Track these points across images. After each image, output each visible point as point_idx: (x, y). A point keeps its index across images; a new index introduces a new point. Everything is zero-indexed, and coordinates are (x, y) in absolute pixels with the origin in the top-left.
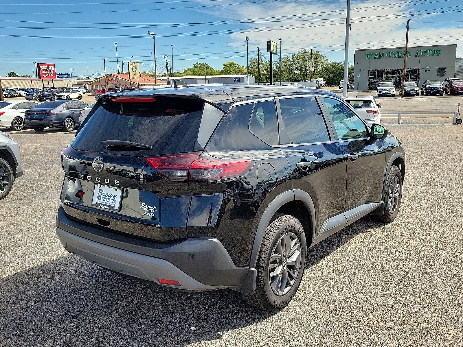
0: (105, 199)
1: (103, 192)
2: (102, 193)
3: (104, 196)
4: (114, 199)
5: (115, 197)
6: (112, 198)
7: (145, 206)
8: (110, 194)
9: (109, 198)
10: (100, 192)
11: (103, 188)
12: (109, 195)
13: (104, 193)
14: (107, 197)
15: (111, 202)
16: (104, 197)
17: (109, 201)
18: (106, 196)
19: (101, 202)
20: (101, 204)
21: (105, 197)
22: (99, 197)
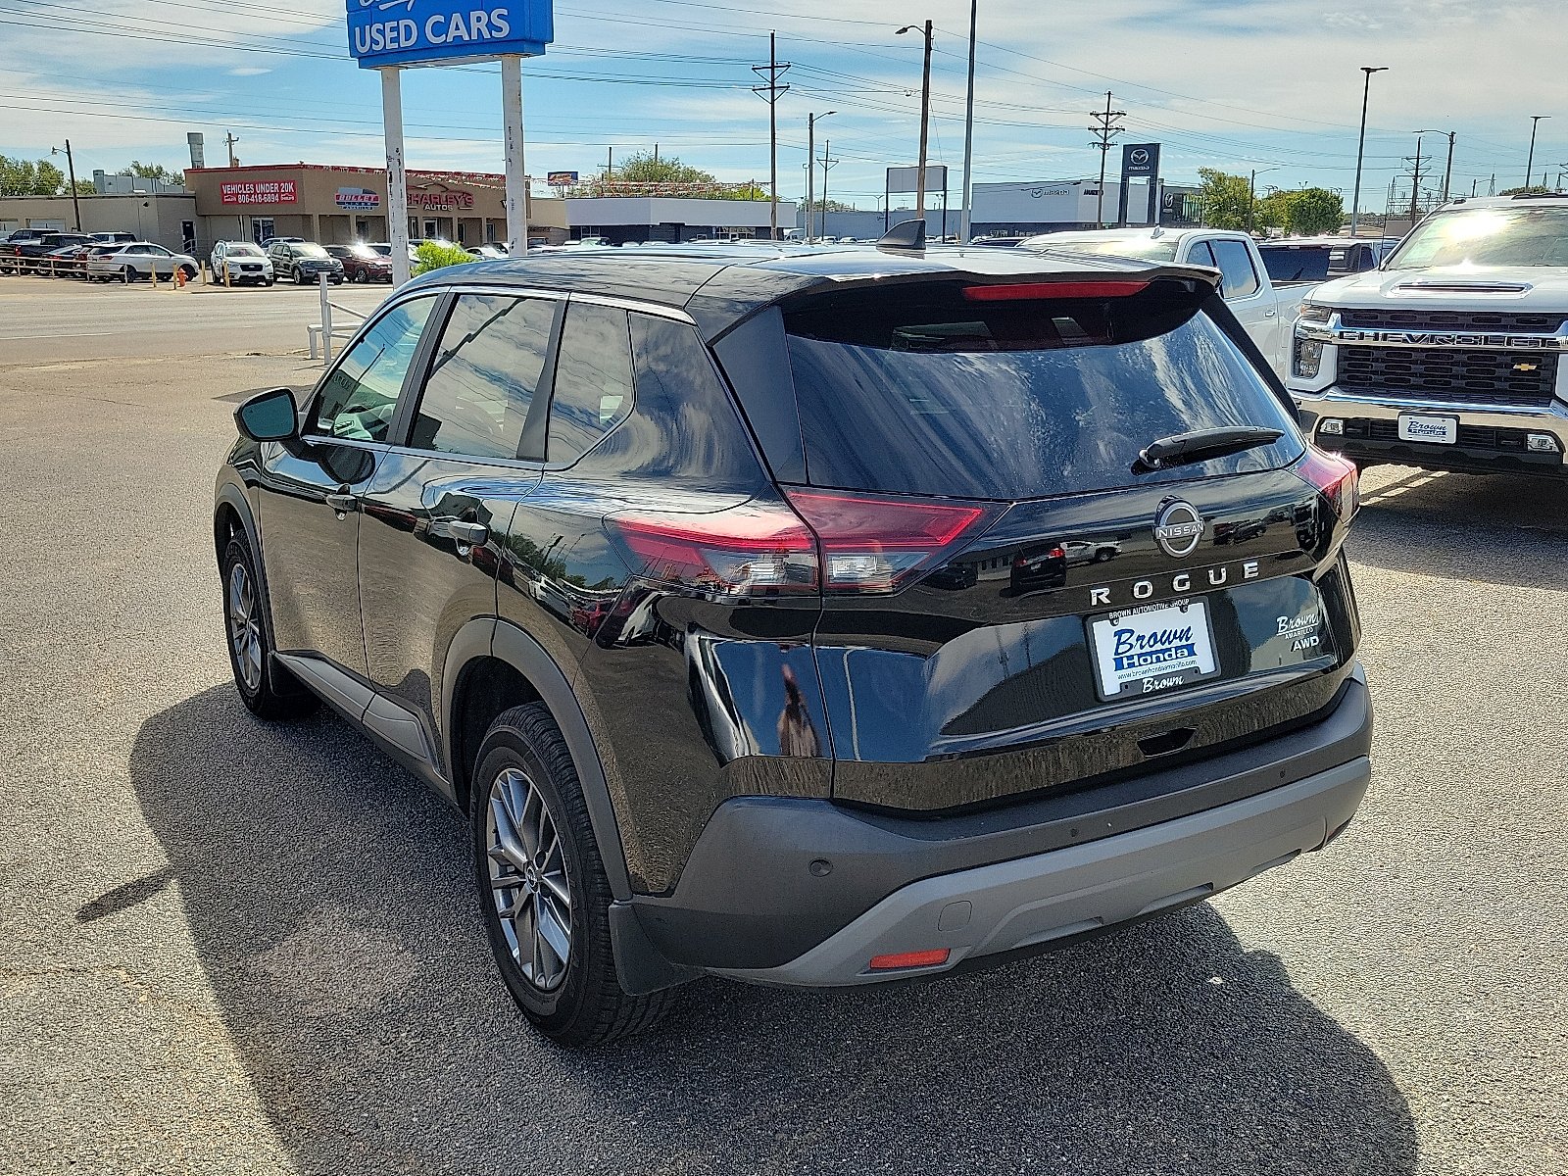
0: (1149, 658)
1: (1135, 636)
2: (1133, 640)
3: (1142, 647)
4: (1184, 642)
5: (1186, 634)
6: (1176, 643)
7: (1288, 623)
8: (1165, 631)
9: (1167, 646)
10: (1119, 639)
11: (1126, 621)
12: (1162, 637)
13: (1141, 638)
14: (1158, 646)
15: (1177, 658)
16: (1143, 651)
17: (1170, 655)
18: (1151, 646)
19: (1144, 673)
20: (1145, 681)
21: (1147, 649)
22: (1125, 659)
